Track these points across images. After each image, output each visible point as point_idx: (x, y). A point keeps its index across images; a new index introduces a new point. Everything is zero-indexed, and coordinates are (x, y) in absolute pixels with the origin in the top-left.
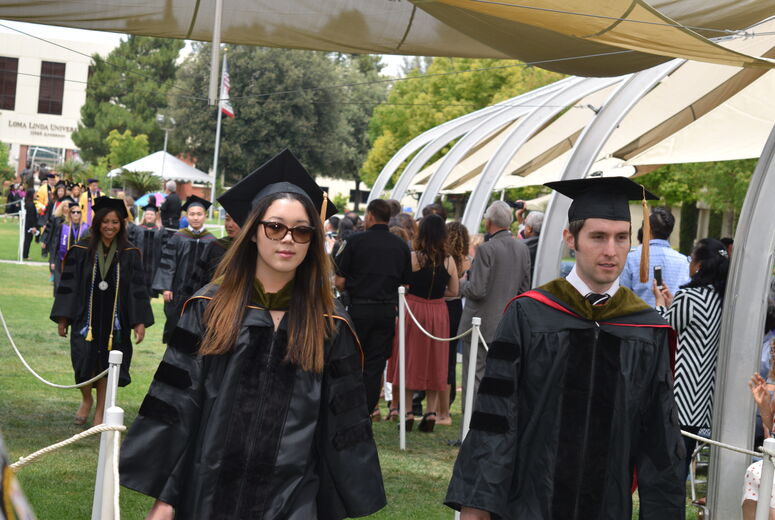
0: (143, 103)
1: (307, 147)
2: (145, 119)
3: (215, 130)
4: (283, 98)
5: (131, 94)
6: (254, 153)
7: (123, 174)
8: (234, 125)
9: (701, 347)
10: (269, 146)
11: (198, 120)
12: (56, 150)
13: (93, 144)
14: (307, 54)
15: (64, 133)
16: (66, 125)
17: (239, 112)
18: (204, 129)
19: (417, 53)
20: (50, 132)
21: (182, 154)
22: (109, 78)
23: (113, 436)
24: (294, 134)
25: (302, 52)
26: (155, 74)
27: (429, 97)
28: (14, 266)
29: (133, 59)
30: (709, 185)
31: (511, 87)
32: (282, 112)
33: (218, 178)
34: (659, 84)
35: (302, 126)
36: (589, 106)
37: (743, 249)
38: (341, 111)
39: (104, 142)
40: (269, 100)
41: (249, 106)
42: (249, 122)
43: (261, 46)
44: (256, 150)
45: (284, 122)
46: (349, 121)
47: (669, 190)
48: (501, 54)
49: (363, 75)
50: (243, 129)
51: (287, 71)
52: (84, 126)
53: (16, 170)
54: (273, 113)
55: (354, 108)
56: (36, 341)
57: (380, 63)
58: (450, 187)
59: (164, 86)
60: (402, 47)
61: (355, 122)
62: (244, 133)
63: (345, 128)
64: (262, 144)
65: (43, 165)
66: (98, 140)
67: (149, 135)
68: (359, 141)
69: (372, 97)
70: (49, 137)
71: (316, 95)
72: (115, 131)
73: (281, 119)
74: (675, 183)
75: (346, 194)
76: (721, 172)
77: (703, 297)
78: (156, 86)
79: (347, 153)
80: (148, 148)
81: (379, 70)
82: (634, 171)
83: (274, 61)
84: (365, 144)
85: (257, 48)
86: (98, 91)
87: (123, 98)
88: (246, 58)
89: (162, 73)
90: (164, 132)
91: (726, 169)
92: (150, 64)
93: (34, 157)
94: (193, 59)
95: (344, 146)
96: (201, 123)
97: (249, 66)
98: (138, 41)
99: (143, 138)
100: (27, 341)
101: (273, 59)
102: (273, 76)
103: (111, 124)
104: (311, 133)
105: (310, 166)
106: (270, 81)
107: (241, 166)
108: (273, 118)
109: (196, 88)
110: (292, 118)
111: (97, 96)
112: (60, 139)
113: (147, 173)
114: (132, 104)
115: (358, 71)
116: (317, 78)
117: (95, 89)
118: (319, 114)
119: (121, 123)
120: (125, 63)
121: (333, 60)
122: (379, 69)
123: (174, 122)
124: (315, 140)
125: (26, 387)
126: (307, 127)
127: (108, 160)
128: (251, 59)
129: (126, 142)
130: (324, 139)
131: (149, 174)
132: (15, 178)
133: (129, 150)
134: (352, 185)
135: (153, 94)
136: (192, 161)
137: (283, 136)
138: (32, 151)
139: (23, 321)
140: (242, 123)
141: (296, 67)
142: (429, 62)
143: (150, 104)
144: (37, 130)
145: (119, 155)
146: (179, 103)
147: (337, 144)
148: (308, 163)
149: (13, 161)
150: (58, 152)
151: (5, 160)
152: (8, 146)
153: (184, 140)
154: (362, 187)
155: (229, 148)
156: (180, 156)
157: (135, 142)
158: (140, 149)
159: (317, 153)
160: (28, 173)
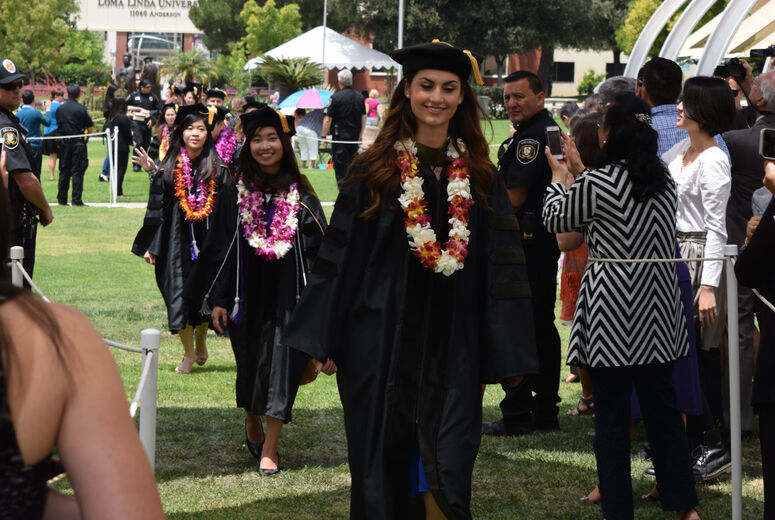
1: (534, 5)
6: (457, 20)
7: (264, 64)
12: (170, 36)
13: (222, 23)
15: (178, 9)
20: (159, 9)
21: (354, 29)
28: (104, 210)
39: (237, 19)
44: (459, 14)
56: (130, 319)
58: (741, 48)
65: (150, 59)
66: (229, 16)
67: (299, 3)
70: (157, 17)
72: (252, 2)
75: (601, 70)
79: (599, 8)
80: (300, 24)
93: (139, 50)
99: (292, 9)
100: (115, 320)
105: (541, 32)
112: (174, 19)
113: (300, 61)
129: (268, 17)
131: (304, 62)
133: (275, 28)
134: (608, 56)
136: (368, 39)
138: (138, 39)
139: (111, 291)
144: (139, 8)
145: (261, 37)
148: (538, 27)
149: (109, 58)
150: (175, 39)
151: (96, 57)
152: (103, 36)
153: (355, 7)
154: (623, 59)
155: (420, 14)
156: (349, 33)
157: (281, 17)
158: (290, 26)
159: (550, 11)
160: (127, 73)
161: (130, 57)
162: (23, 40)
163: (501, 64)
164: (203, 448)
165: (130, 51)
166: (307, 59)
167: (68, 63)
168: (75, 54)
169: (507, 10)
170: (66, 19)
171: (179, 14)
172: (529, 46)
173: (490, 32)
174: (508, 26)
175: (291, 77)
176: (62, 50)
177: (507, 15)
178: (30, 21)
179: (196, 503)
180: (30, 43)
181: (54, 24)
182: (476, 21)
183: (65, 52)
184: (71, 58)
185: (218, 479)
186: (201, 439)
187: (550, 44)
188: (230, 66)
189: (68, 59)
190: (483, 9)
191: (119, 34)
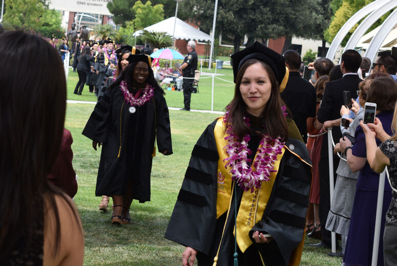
1: (283, 14)
6: (243, 19)
7: (143, 34)
10: (255, 13)
12: (97, 16)
13: (123, 11)
15: (102, 2)
20: (91, 2)
21: (190, 19)
24: (274, 4)
33: (216, 37)
39: (131, 10)
44: (245, 16)
53: (66, 31)
58: (388, 45)
62: (236, 3)
64: (250, 11)
65: (85, 27)
66: (127, 8)
67: (164, 4)
68: (325, 9)
70: (90, 6)
72: (139, 1)
75: (315, 50)
79: (316, 19)
84: (330, 12)
90: (176, 2)
93: (80, 22)
95: (314, 14)
99: (160, 7)
104: (288, 3)
105: (286, 28)
107: (233, 28)
112: (99, 7)
113: (162, 34)
124: (291, 8)
129: (147, 10)
130: (297, 8)
131: (164, 34)
132: (65, 37)
133: (150, 16)
134: (320, 43)
136: (197, 24)
137: (265, 5)
138: (80, 16)
145: (142, 20)
147: (308, 12)
148: (285, 26)
150: (99, 18)
151: (58, 24)
152: (62, 13)
153: (192, 8)
154: (327, 45)
155: (224, 14)
156: (188, 21)
157: (154, 10)
158: (158, 15)
159: (292, 18)
160: (73, 33)
161: (75, 25)
162: (21, 12)
164: (95, 232)
165: (76, 22)
166: (166, 33)
167: (43, 26)
168: (47, 21)
170: (44, 3)
171: (102, 5)
172: (279, 35)
173: (259, 26)
174: (269, 24)
175: (156, 42)
176: (40, 19)
177: (268, 18)
178: (25, 3)
179: (89, 261)
180: (25, 14)
181: (38, 5)
182: (253, 20)
183: (42, 20)
184: (45, 23)
185: (102, 249)
186: (95, 228)
187: (290, 35)
188: (126, 34)
189: (43, 24)
190: (257, 14)
191: (70, 13)
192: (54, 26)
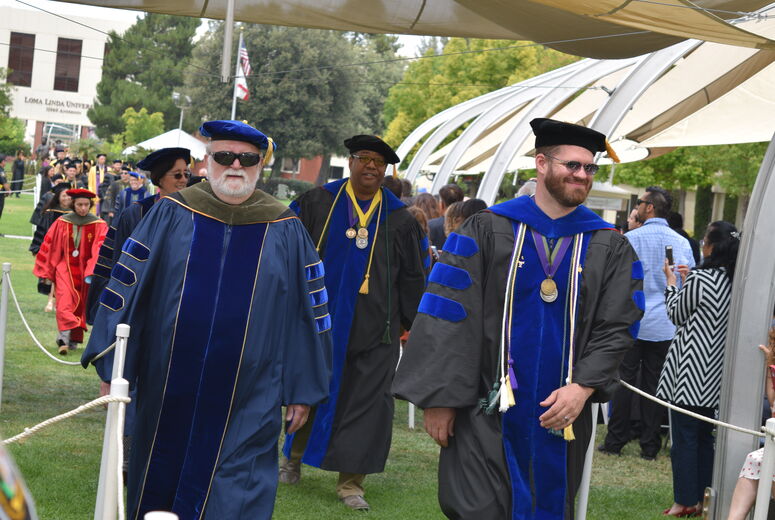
0: (159, 81)
1: (321, 127)
2: (161, 98)
3: (231, 109)
4: (298, 78)
5: (147, 72)
6: (269, 132)
7: (138, 151)
8: (249, 104)
9: (711, 329)
10: (284, 125)
11: (214, 99)
12: (71, 127)
13: (108, 121)
14: (323, 34)
15: (80, 109)
16: (81, 102)
17: (255, 90)
18: (219, 108)
19: (433, 34)
20: (66, 108)
22: (126, 56)
23: (117, 408)
24: (309, 113)
25: (318, 31)
26: (171, 52)
27: (445, 79)
29: (149, 36)
30: (724, 168)
31: (526, 69)
32: (297, 91)
34: (672, 67)
35: (317, 105)
36: (603, 88)
37: (753, 232)
38: (357, 91)
39: (120, 119)
40: (285, 79)
41: (265, 85)
42: (264, 100)
43: (278, 25)
44: (271, 129)
45: (298, 101)
46: (365, 101)
47: (683, 173)
48: (515, 35)
49: (380, 55)
50: (259, 108)
51: (302, 52)
52: (100, 104)
53: (32, 146)
54: (288, 92)
55: (370, 88)
57: (396, 43)
58: (464, 168)
59: (180, 64)
60: (416, 27)
61: (371, 102)
62: (260, 111)
63: (360, 108)
64: (276, 122)
65: (59, 142)
66: (114, 117)
67: (164, 112)
68: (374, 121)
69: (388, 78)
70: (65, 114)
71: (331, 75)
72: (131, 109)
73: (296, 98)
74: (689, 167)
76: (735, 155)
77: (714, 279)
78: (173, 64)
81: (395, 51)
82: (647, 153)
83: (289, 40)
84: (380, 124)
85: (274, 28)
86: (114, 68)
87: (140, 76)
88: (262, 37)
89: (178, 50)
90: (179, 110)
91: (740, 153)
92: (165, 42)
94: (209, 38)
95: (360, 126)
96: (217, 101)
97: (265, 45)
98: (155, 18)
101: (288, 38)
102: (289, 55)
103: (127, 101)
104: (326, 113)
105: (325, 145)
106: (286, 60)
108: (287, 97)
109: (212, 67)
110: (306, 98)
111: (113, 73)
112: (76, 115)
114: (147, 82)
115: (374, 51)
116: (333, 58)
117: (111, 66)
118: (334, 94)
119: (137, 100)
120: (141, 40)
121: (350, 40)
122: (396, 49)
123: (190, 100)
124: (330, 120)
125: (38, 362)
126: (322, 107)
127: (124, 138)
128: (267, 38)
129: (142, 120)
130: (339, 119)
132: (30, 155)
133: (146, 128)
135: (169, 72)
137: (297, 115)
138: (48, 128)
140: (257, 101)
141: (312, 47)
142: (445, 43)
143: (165, 82)
144: (53, 106)
145: (135, 133)
146: (195, 82)
147: (352, 125)
148: (323, 143)
149: (29, 138)
150: (74, 129)
151: (21, 136)
152: (25, 122)
153: (200, 118)
156: (195, 135)
157: (150, 120)
158: (155, 127)
159: (332, 133)
160: (43, 150)
161: (46, 139)
163: (295, 164)
167: (1, 139)
168: (7, 133)
169: (303, 129)
170: (3, 110)
172: (315, 154)
173: (290, 142)
174: (302, 140)
177: (301, 132)
182: (282, 135)
184: (4, 136)
187: (329, 154)
188: (112, 150)
189: (2, 137)
190: (286, 127)
191: (38, 123)
192: (15, 140)
